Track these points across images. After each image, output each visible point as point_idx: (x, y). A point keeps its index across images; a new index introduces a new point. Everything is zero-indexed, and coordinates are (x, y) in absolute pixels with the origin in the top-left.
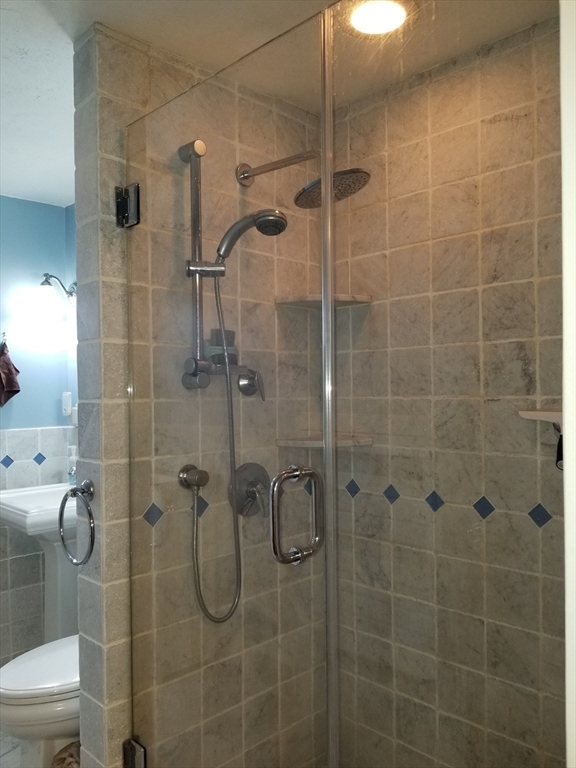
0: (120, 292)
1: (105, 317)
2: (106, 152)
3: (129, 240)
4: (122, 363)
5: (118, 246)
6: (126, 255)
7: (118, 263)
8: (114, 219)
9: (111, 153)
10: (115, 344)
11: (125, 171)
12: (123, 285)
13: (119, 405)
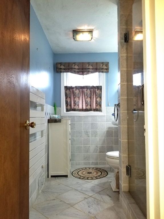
0: (125, 58)
1: (121, 64)
2: (122, 26)
3: (127, 45)
4: (126, 74)
5: (125, 47)
6: (127, 49)
7: (125, 51)
8: (124, 41)
9: (123, 26)
10: (124, 70)
11: (127, 29)
12: (126, 56)
13: (125, 84)
